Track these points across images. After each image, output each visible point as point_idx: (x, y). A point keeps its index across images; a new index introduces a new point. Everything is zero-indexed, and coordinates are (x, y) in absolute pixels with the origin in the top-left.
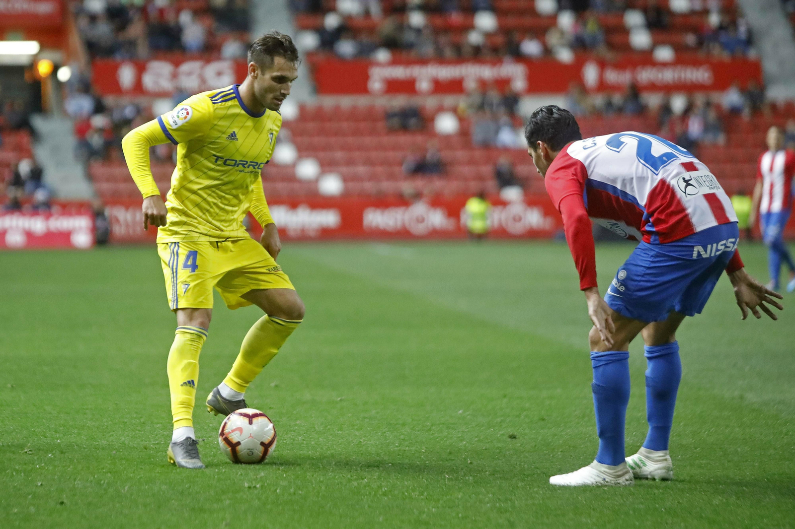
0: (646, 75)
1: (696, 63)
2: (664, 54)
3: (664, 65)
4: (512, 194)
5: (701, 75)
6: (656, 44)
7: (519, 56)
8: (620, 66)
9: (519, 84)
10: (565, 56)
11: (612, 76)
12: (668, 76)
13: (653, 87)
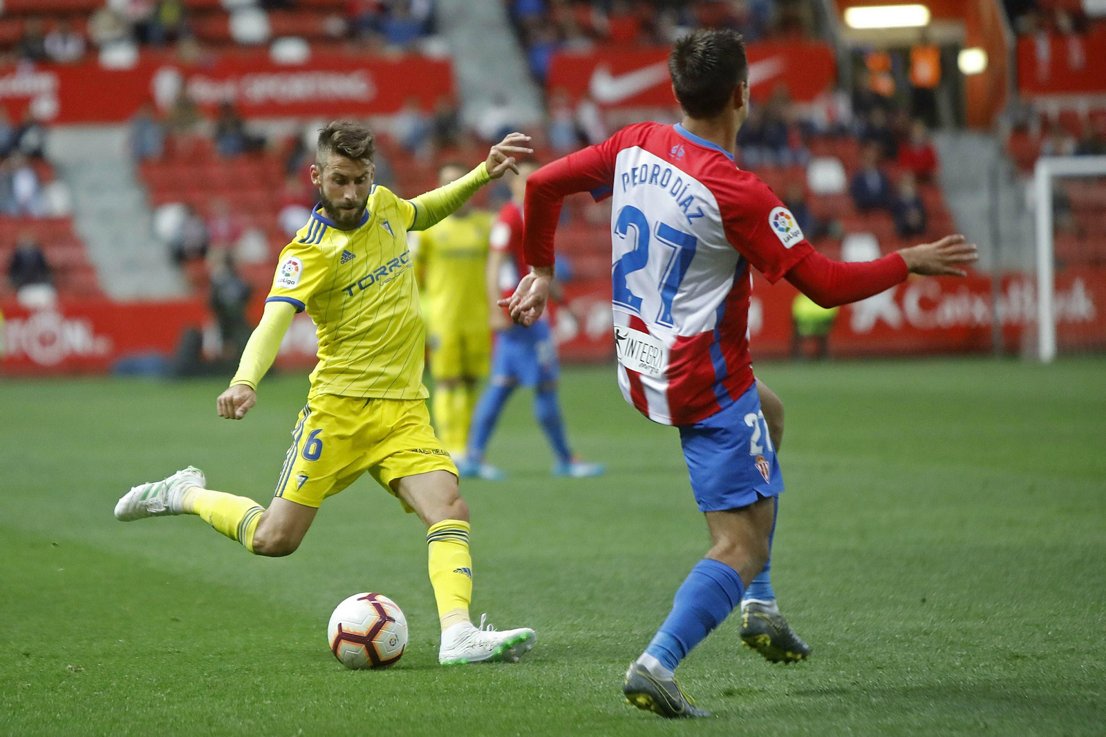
0: (261, 88)
1: (343, 67)
2: (291, 51)
3: (291, 69)
4: (38, 296)
5: (353, 86)
6: (277, 35)
7: (43, 62)
8: (216, 74)
9: (45, 107)
10: (120, 56)
11: (204, 91)
12: (299, 88)
13: (273, 108)
